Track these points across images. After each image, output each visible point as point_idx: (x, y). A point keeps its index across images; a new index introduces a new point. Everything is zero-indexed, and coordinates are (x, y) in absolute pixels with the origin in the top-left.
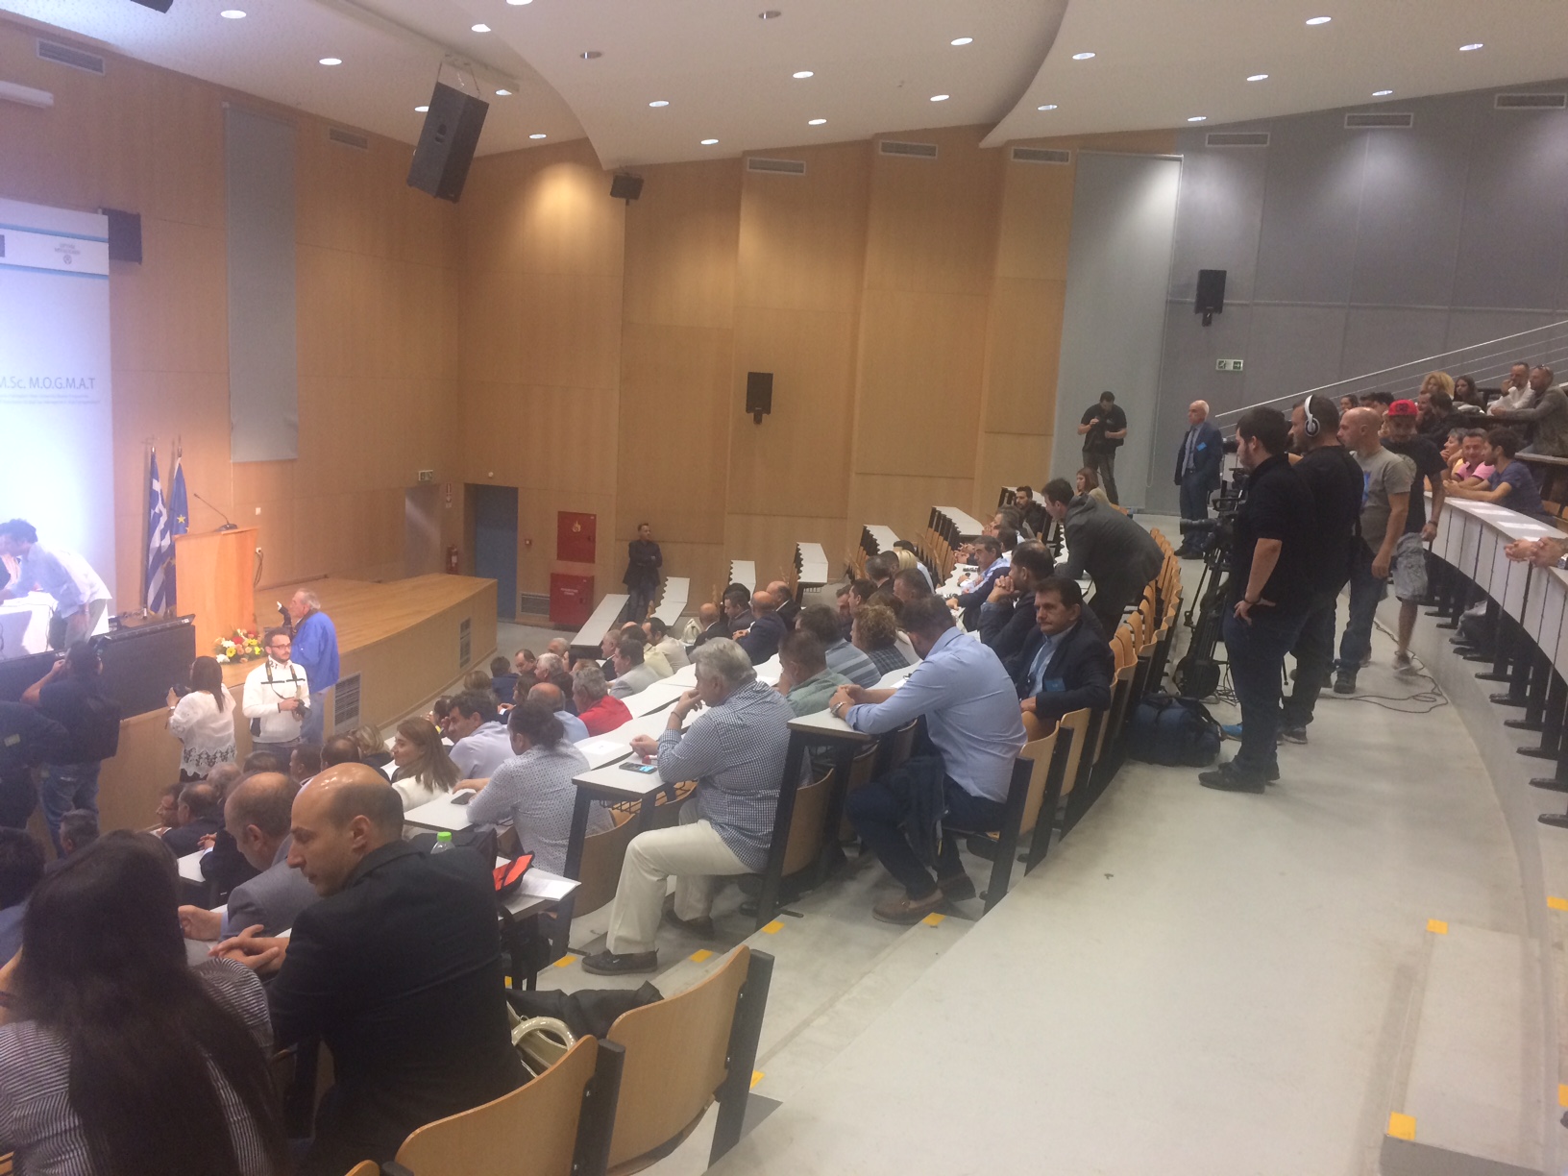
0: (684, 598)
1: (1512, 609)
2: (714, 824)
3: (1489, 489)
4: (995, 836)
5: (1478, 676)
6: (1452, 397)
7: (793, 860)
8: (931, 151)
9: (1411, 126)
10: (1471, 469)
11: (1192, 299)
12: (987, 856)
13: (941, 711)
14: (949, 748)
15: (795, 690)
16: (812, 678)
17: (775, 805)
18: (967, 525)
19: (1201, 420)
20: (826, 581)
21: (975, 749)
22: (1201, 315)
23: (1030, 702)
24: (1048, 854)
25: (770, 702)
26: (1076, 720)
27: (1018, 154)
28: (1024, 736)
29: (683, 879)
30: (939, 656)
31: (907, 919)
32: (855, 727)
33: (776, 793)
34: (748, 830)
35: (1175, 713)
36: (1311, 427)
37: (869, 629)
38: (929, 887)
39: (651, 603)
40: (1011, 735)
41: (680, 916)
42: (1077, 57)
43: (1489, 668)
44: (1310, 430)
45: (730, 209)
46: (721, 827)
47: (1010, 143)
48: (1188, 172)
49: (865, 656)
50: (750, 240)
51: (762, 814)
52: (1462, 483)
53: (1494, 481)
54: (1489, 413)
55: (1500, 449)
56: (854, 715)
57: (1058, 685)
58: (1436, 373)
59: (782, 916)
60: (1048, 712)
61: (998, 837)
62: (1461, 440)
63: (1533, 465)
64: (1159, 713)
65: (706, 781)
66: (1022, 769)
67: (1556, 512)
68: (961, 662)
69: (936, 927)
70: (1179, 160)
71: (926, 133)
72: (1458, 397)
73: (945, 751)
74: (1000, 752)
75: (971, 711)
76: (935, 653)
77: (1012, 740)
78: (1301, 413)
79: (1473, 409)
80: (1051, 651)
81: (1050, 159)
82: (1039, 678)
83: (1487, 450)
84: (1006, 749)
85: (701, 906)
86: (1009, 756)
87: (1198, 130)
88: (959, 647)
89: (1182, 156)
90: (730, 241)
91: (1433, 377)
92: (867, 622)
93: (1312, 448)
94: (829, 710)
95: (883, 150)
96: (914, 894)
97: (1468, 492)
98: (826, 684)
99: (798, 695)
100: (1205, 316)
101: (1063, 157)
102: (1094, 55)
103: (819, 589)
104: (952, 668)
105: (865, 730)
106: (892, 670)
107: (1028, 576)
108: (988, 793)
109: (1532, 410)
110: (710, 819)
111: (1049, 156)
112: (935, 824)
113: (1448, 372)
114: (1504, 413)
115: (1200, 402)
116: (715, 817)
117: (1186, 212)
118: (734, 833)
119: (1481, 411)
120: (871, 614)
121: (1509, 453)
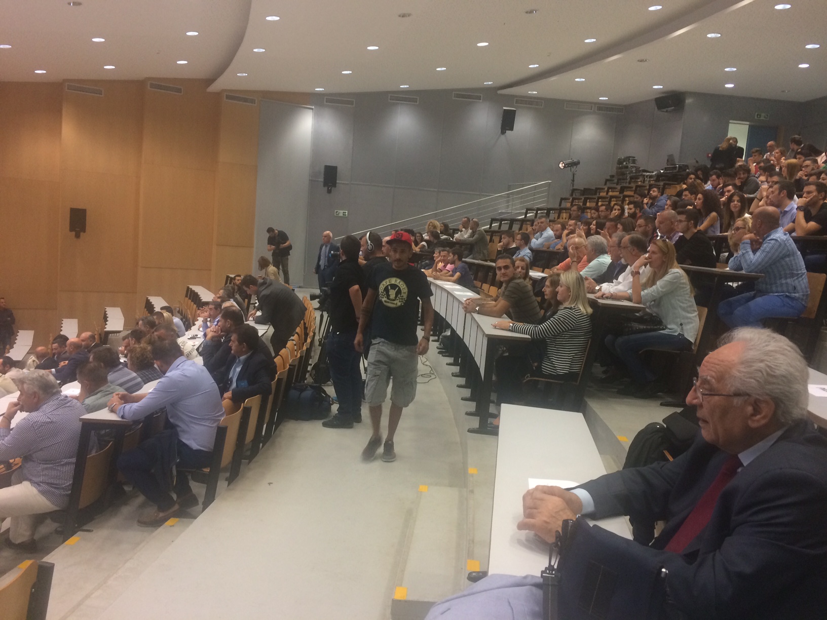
0: (30, 343)
1: (460, 332)
2: (33, 483)
3: (452, 276)
4: (207, 470)
5: (447, 364)
6: (439, 232)
7: (86, 498)
8: (179, 91)
9: (418, 103)
10: (445, 266)
11: (321, 179)
12: (203, 482)
13: (174, 404)
14: (180, 424)
15: (88, 398)
16: (99, 390)
17: (73, 467)
18: (206, 296)
19: (328, 242)
20: (122, 330)
21: (195, 423)
22: (326, 188)
23: (228, 394)
24: (240, 475)
25: (69, 406)
26: (253, 402)
27: (228, 97)
28: (223, 413)
29: (16, 519)
30: (173, 373)
31: (156, 523)
32: (123, 417)
33: (74, 460)
34: (54, 484)
35: (308, 393)
36: (370, 247)
37: (138, 358)
38: (171, 503)
39: (8, 347)
40: (216, 414)
41: (13, 541)
42: (255, 50)
43: (451, 360)
44: (369, 249)
45: (57, 113)
46: (37, 484)
47: (224, 91)
48: (317, 116)
49: (134, 374)
50: (69, 131)
51: (65, 474)
52: (441, 273)
53: (454, 271)
54: (454, 240)
55: (456, 257)
56: (122, 410)
57: (244, 384)
58: (431, 220)
59: (79, 533)
60: (238, 398)
61: (209, 470)
62: (440, 253)
63: (471, 265)
64: (300, 394)
65: (27, 458)
66: (221, 432)
67: (480, 286)
68: (186, 376)
69: (173, 526)
70: (312, 109)
71: (175, 80)
72: (441, 233)
73: (178, 426)
74: (209, 423)
75: (193, 402)
76: (171, 371)
77: (215, 417)
78: (365, 240)
79: (447, 238)
80: (240, 365)
81: (245, 102)
82: (235, 380)
83: (451, 257)
84: (212, 422)
85: (28, 533)
86: (215, 425)
87: (319, 95)
88: (185, 367)
89: (313, 107)
90: (56, 131)
91: (431, 222)
92: (136, 354)
93: (371, 257)
94: (107, 408)
95: (151, 87)
96: (161, 509)
97: (444, 278)
98: (108, 393)
99: (89, 401)
100: (328, 188)
101: (253, 101)
102: (264, 50)
103: (118, 334)
104: (179, 379)
105: (129, 417)
106: (149, 381)
107: (231, 325)
108: (201, 447)
109: (471, 239)
110: (30, 480)
111: (246, 100)
112: (172, 468)
113: (438, 220)
114: (460, 240)
115: (328, 232)
116: (34, 479)
117: (317, 135)
118: (46, 487)
119: (451, 239)
120: (138, 350)
121: (460, 259)
